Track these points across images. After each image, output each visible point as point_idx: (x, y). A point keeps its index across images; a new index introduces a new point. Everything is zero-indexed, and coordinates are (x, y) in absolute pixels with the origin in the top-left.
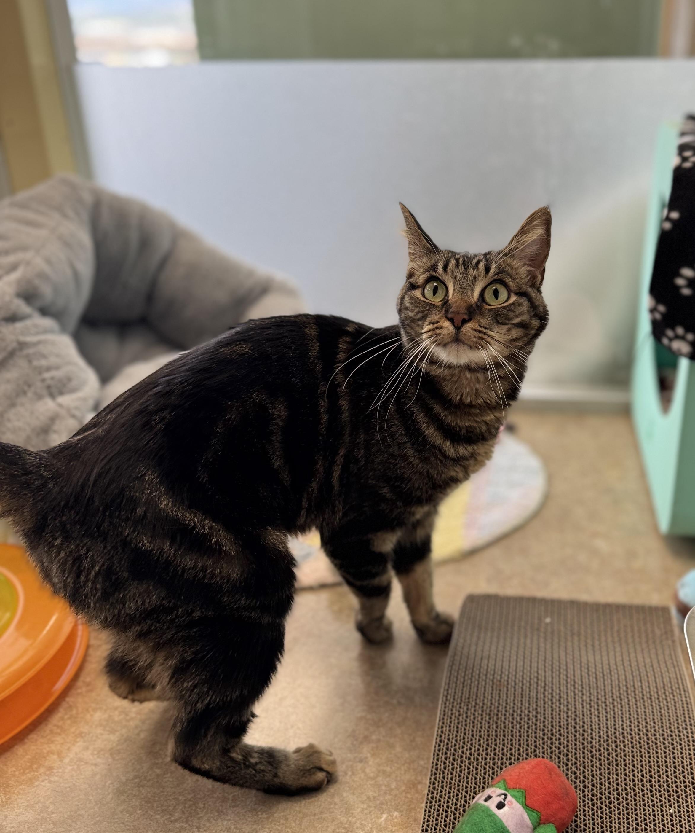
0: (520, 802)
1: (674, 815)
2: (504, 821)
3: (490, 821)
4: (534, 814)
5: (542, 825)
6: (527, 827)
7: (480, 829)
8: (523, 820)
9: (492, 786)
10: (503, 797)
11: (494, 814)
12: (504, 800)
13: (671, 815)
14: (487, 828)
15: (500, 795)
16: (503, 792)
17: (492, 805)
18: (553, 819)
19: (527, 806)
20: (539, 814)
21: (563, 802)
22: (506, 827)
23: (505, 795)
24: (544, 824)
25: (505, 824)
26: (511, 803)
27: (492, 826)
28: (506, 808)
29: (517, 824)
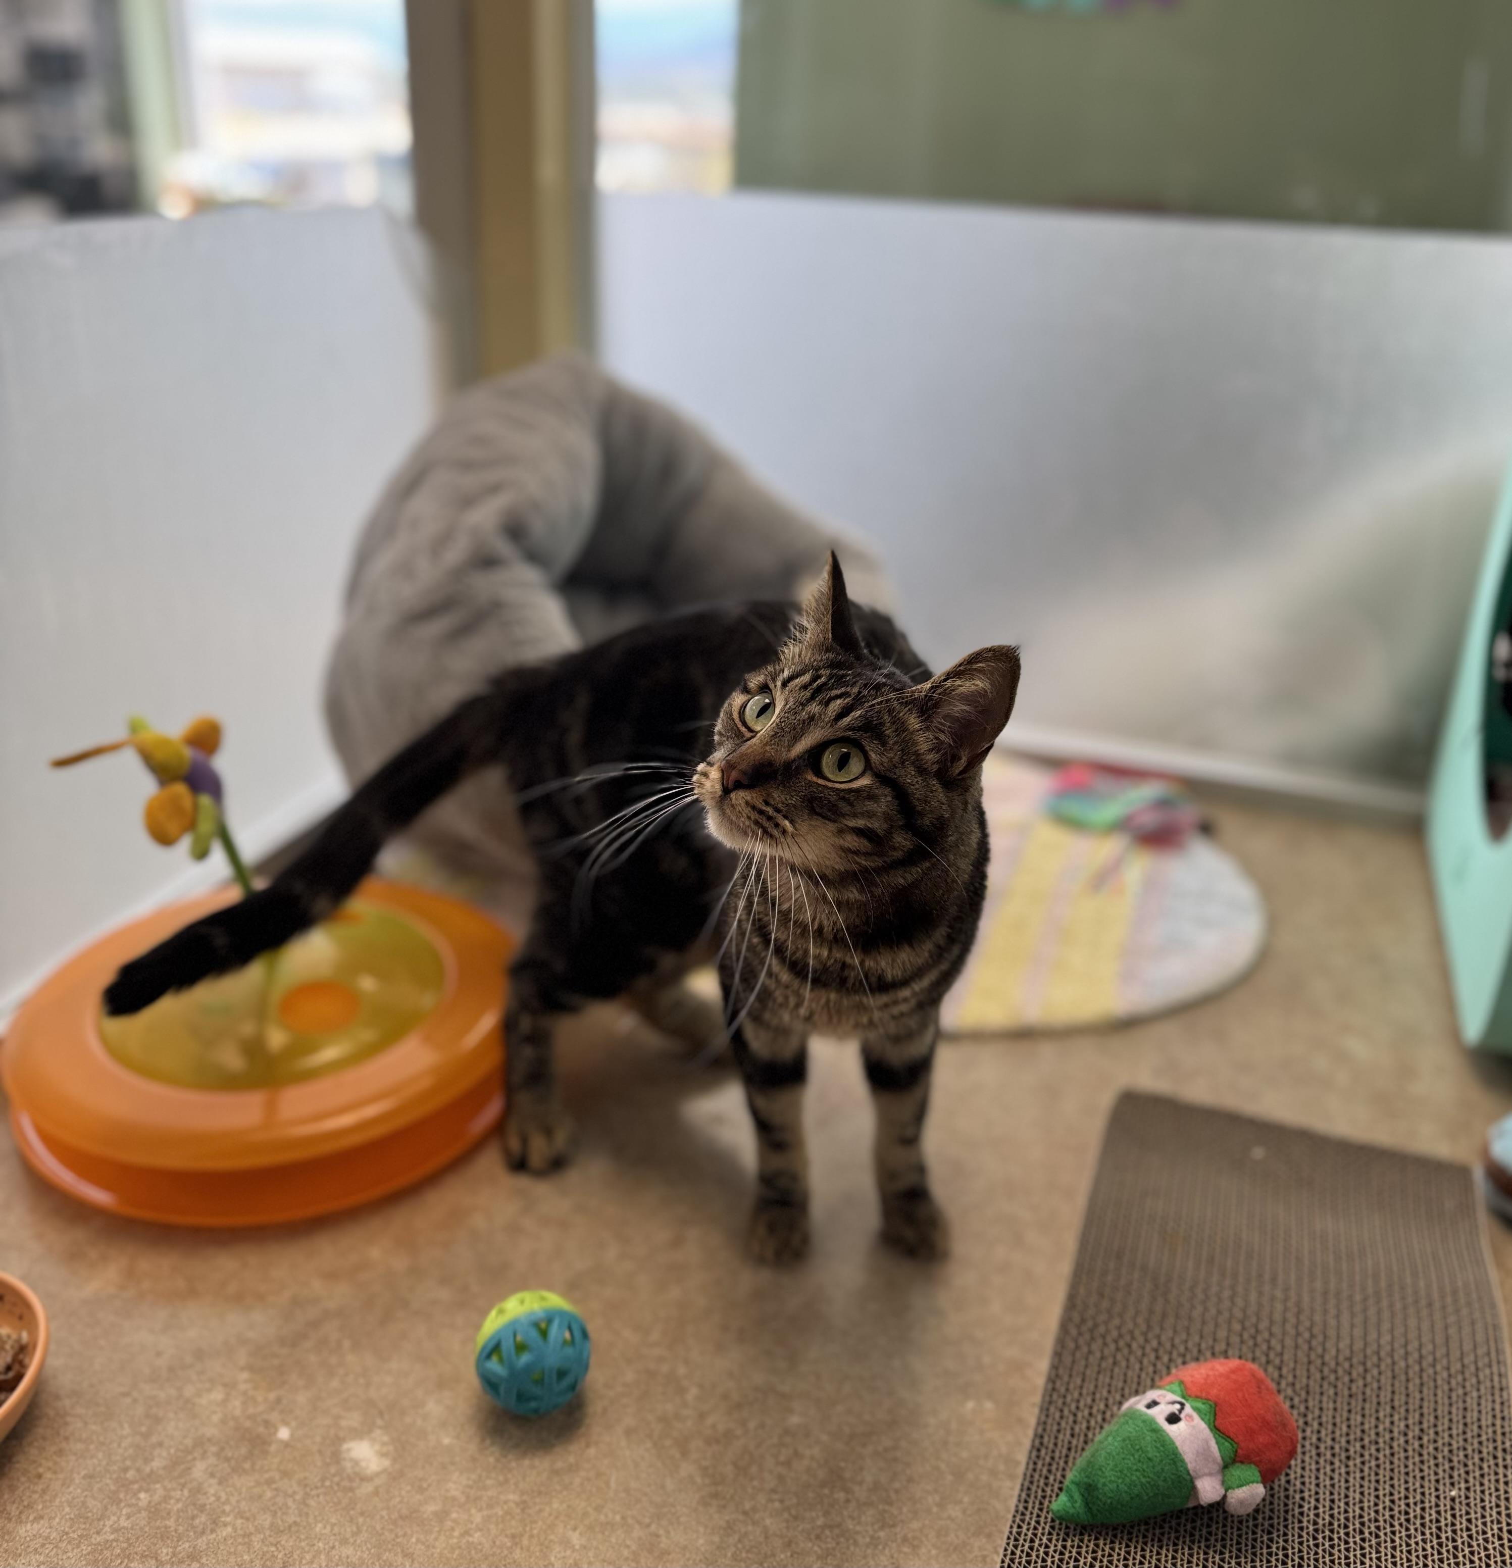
0: (1206, 1420)
1: (1457, 1501)
2: (1178, 1444)
3: (1155, 1438)
4: (1227, 1444)
5: (1238, 1464)
6: (1214, 1461)
7: (1137, 1447)
8: (1209, 1447)
9: (1159, 1388)
10: (1178, 1406)
11: (1164, 1431)
12: (1180, 1411)
13: (1453, 1499)
14: (1149, 1449)
15: (1173, 1403)
16: (1179, 1399)
17: (1159, 1414)
18: (1258, 1459)
19: (1217, 1429)
20: (1235, 1446)
21: (1277, 1435)
22: (1180, 1454)
23: (1182, 1405)
24: (1242, 1462)
25: (1179, 1448)
26: (1190, 1417)
27: (1156, 1447)
28: (1181, 1425)
29: (1198, 1452)
